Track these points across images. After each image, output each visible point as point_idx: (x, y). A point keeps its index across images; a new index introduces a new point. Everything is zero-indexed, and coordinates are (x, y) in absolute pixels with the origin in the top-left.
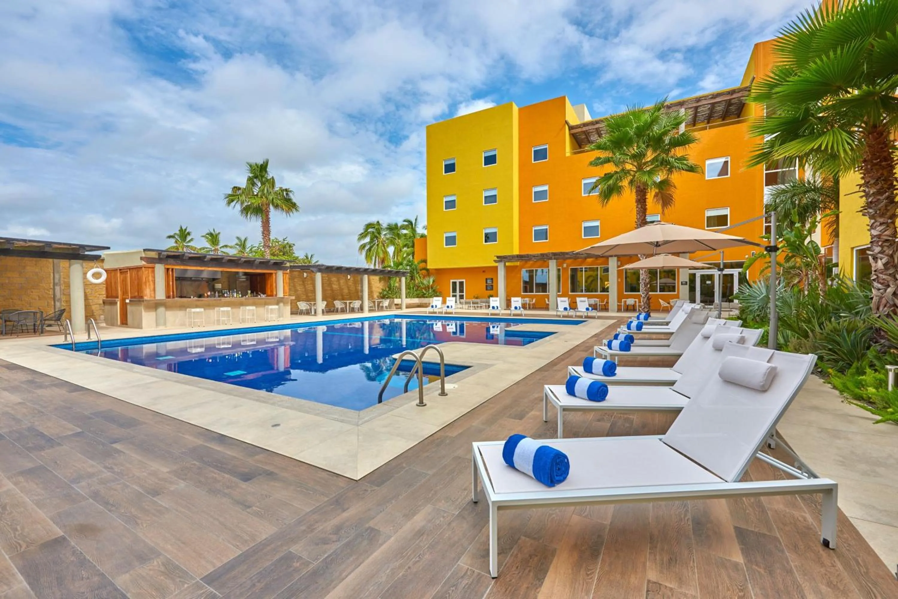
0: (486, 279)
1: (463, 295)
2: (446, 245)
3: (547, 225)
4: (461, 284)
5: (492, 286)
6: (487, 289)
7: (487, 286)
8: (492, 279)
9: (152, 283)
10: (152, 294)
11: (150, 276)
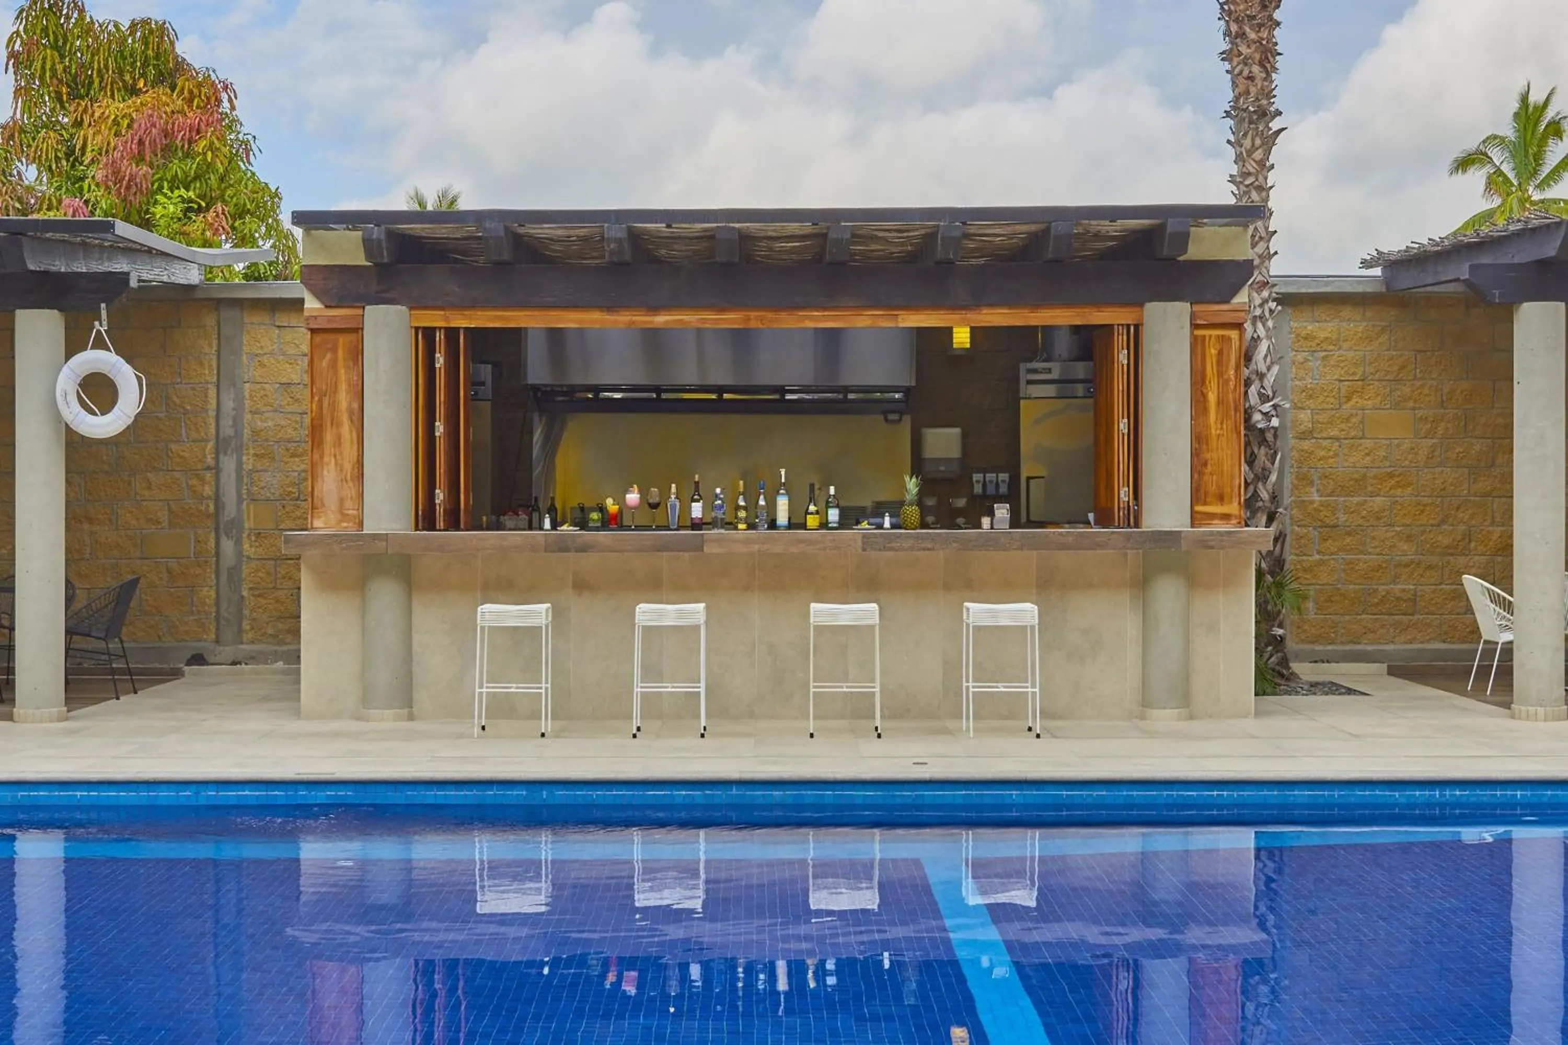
9: (351, 431)
10: (351, 498)
11: (343, 387)
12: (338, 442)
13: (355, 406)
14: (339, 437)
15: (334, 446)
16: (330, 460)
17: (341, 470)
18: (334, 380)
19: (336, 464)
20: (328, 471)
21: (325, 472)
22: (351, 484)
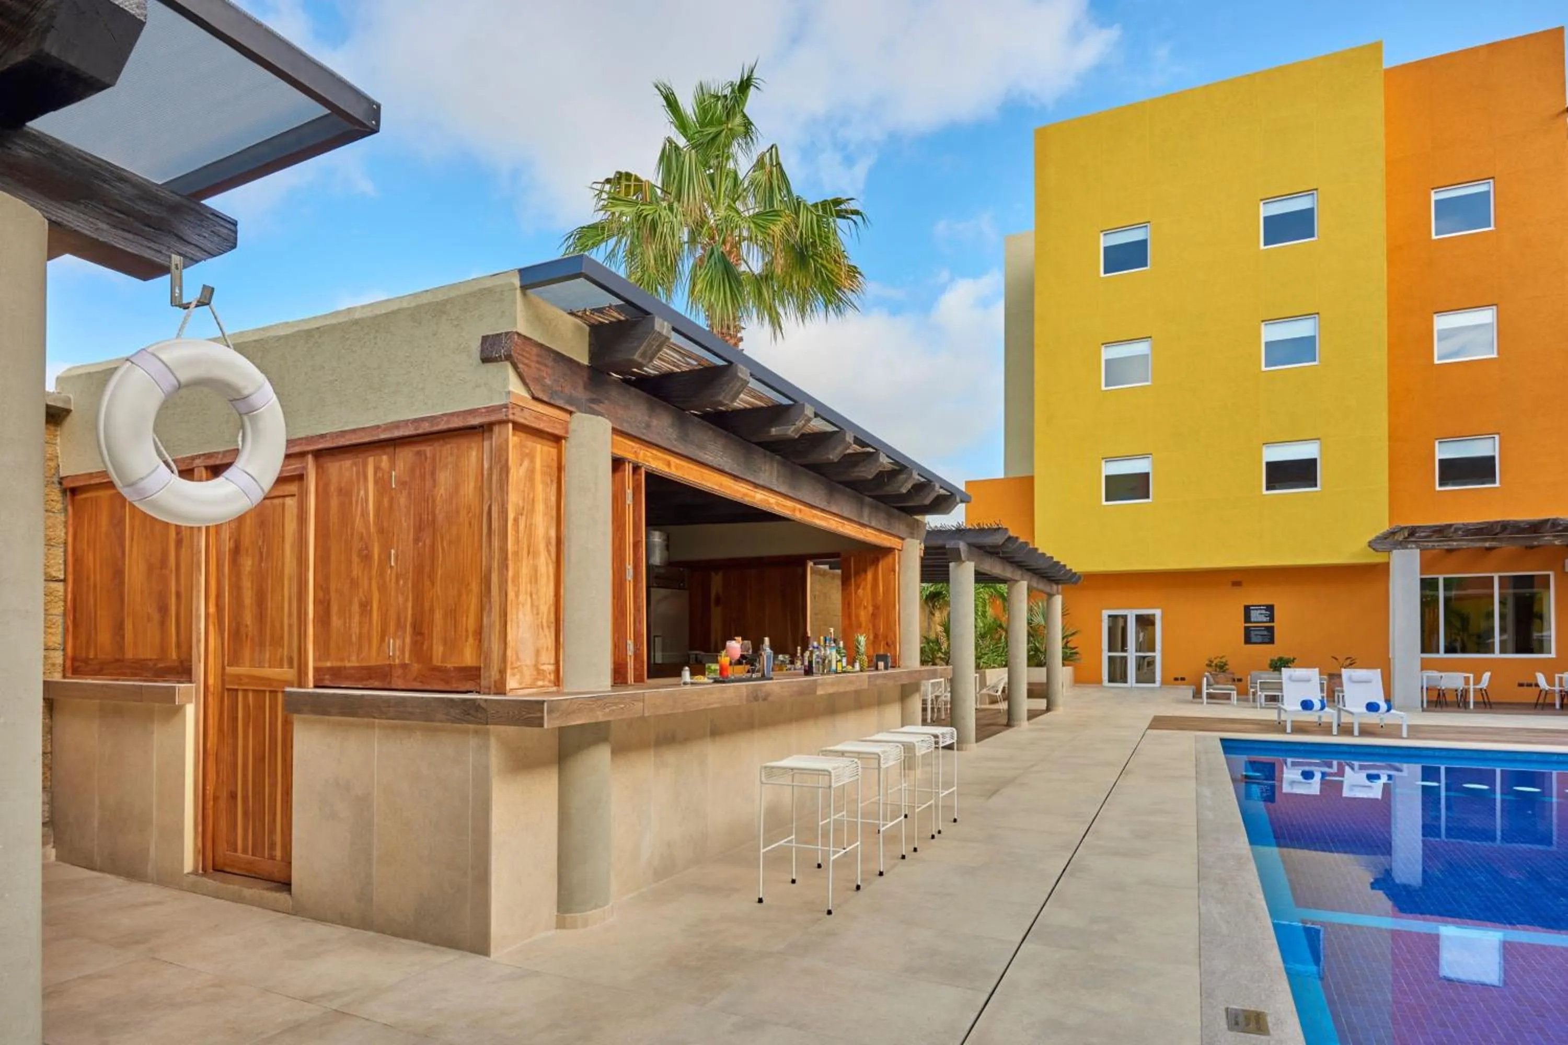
0: (1247, 609)
1: (1151, 663)
2: (1107, 500)
3: (1489, 435)
4: (1145, 622)
5: (1271, 630)
6: (1248, 640)
7: (1247, 631)
8: (1270, 608)
9: (547, 565)
10: (547, 648)
11: (540, 507)
12: (534, 578)
13: (553, 533)
14: (535, 569)
15: (531, 583)
16: (526, 600)
17: (538, 614)
18: (531, 496)
19: (532, 605)
20: (524, 615)
21: (521, 615)
22: (546, 631)
